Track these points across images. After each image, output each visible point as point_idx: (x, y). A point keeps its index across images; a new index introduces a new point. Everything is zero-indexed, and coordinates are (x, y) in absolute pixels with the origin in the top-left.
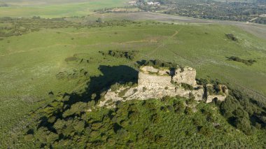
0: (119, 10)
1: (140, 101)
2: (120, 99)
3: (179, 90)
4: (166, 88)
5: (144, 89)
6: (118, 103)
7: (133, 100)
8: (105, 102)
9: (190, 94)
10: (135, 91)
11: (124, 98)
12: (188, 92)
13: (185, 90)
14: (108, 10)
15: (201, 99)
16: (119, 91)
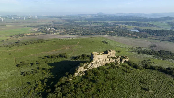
0: (29, 34)
1: (96, 68)
2: (85, 70)
3: (111, 60)
4: (105, 60)
5: (96, 62)
6: (85, 72)
7: (93, 69)
8: (78, 73)
9: (116, 61)
10: (92, 64)
11: (88, 69)
12: (114, 60)
13: (113, 59)
14: (21, 35)
15: (120, 62)
16: (84, 66)
